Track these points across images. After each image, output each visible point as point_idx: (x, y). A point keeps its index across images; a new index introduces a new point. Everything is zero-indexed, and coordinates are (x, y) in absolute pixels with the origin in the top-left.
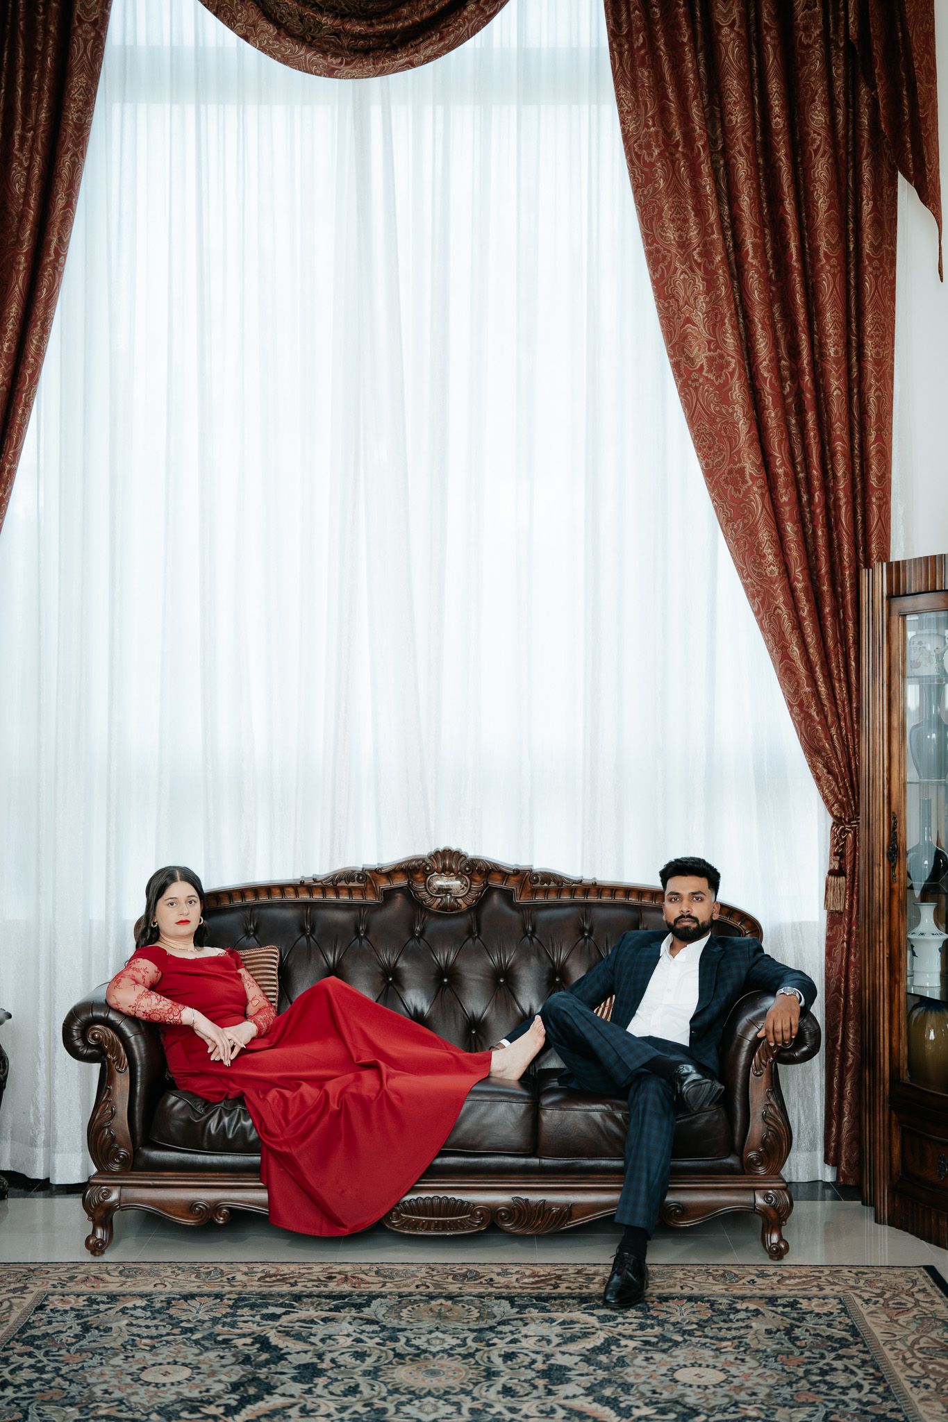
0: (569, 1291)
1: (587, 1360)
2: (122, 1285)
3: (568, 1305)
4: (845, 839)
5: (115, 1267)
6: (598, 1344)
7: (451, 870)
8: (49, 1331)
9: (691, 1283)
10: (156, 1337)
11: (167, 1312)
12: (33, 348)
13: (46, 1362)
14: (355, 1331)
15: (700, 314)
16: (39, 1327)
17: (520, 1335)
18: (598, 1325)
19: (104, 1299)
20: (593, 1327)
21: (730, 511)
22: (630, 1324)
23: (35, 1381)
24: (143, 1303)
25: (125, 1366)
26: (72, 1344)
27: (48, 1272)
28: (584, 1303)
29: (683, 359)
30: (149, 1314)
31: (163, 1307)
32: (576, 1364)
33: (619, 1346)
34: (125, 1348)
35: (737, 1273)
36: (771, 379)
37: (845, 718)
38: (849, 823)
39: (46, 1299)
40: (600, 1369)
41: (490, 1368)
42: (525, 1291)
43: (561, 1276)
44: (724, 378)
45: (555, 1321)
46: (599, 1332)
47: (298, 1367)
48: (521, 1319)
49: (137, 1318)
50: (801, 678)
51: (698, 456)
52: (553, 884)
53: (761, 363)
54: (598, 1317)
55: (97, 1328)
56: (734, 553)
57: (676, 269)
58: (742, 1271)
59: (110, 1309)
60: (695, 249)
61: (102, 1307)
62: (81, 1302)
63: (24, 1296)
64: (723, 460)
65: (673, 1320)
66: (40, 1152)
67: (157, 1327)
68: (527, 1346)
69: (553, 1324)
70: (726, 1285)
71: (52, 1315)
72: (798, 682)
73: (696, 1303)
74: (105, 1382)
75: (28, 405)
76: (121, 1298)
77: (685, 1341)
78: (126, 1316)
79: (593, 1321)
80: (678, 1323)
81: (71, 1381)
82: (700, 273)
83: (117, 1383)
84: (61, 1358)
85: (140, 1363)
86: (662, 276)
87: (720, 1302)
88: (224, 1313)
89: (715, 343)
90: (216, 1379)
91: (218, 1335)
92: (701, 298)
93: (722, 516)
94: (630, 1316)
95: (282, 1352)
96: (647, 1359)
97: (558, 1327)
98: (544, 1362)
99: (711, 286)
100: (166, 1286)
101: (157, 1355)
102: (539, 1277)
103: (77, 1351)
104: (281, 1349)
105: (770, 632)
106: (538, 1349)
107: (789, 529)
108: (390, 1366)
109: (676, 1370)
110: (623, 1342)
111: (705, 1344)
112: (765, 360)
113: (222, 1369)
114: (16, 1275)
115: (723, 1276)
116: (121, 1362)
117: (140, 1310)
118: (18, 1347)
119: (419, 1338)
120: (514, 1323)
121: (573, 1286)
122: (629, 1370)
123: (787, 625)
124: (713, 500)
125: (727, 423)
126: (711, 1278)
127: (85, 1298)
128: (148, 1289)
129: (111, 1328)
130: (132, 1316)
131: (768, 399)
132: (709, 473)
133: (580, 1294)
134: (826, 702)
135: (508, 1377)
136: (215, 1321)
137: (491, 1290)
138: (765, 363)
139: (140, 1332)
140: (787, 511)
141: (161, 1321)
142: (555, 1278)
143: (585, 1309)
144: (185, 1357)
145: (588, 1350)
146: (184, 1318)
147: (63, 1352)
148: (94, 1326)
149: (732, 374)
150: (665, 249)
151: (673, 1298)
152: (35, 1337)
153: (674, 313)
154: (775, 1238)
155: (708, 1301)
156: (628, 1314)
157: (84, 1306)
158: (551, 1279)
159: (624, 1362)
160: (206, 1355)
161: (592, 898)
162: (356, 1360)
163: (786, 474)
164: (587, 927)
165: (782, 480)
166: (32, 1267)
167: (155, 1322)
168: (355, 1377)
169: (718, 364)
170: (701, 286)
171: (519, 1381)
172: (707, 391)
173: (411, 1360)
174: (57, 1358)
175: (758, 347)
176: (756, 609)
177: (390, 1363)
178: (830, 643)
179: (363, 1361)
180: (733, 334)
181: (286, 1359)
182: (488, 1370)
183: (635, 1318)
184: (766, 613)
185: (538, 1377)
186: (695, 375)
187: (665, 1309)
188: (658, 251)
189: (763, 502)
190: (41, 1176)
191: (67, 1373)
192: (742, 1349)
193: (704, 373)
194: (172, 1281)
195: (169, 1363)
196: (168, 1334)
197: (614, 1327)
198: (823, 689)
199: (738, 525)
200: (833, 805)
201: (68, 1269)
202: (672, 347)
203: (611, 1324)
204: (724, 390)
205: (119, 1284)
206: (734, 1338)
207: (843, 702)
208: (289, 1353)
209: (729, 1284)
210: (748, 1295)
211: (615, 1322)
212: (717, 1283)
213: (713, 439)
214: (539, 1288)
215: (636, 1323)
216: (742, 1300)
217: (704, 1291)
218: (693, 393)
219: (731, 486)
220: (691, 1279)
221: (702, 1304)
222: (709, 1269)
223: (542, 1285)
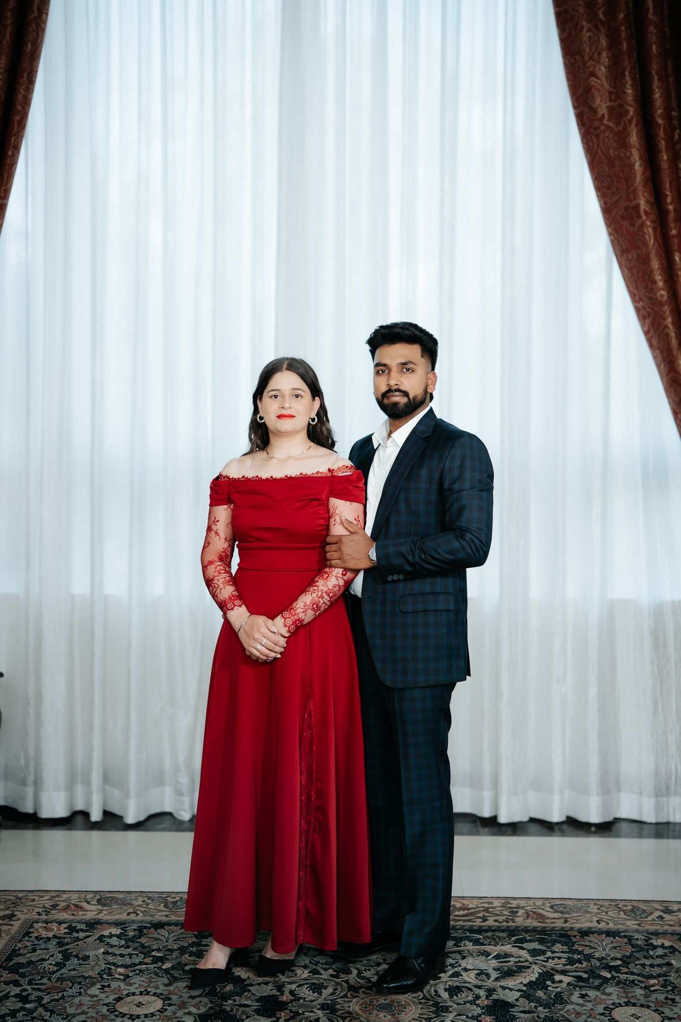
0: (497, 924)
1: (526, 996)
2: (98, 914)
3: (499, 938)
5: (92, 896)
6: (534, 979)
8: (33, 959)
9: (605, 918)
10: (130, 966)
11: (139, 940)
12: (20, 96)
13: (30, 991)
14: (310, 962)
15: (603, 68)
16: (25, 954)
17: (460, 968)
18: (530, 959)
19: (83, 927)
20: (527, 961)
21: (625, 243)
22: (559, 958)
23: (18, 1011)
24: (117, 931)
25: (102, 996)
26: (54, 972)
27: (33, 900)
28: (514, 937)
29: (586, 109)
30: (123, 942)
31: (134, 936)
32: (517, 1000)
33: (553, 981)
34: (101, 977)
35: (645, 908)
36: (664, 127)
39: (31, 926)
40: (541, 1006)
41: (439, 1003)
42: (458, 923)
43: (488, 908)
44: (623, 124)
45: (490, 955)
46: (534, 966)
47: (260, 1000)
48: (459, 952)
49: (112, 946)
51: (598, 196)
53: (657, 111)
54: (529, 951)
55: (76, 956)
56: (628, 280)
57: (583, 27)
58: (647, 906)
59: (88, 936)
60: (600, 9)
61: (81, 935)
62: (63, 929)
63: (11, 923)
64: (620, 198)
65: (597, 955)
66: (30, 790)
67: (130, 955)
68: (469, 980)
69: (489, 958)
70: (638, 920)
71: (36, 942)
73: (614, 938)
74: (83, 1013)
75: (17, 148)
76: (99, 926)
77: (613, 978)
78: (103, 944)
79: (525, 955)
80: (603, 958)
81: (52, 1012)
82: (604, 30)
83: (94, 1015)
84: (43, 987)
85: (116, 994)
86: (569, 35)
87: (636, 937)
88: (190, 942)
89: (616, 94)
90: (186, 1011)
91: (186, 965)
92: (604, 54)
93: (618, 248)
94: (557, 950)
95: (246, 983)
96: (583, 996)
97: (494, 961)
98: (487, 998)
99: (613, 43)
100: (138, 914)
101: (131, 985)
102: (469, 909)
103: (58, 979)
104: (244, 980)
105: (659, 348)
106: (479, 983)
108: (346, 999)
109: (613, 1009)
110: (557, 977)
111: (633, 982)
112: (660, 108)
113: (190, 1000)
114: (5, 902)
115: (632, 911)
116: (97, 992)
117: (115, 938)
118: (4, 975)
119: (369, 970)
120: (453, 955)
121: (500, 919)
122: (569, 1007)
124: (610, 234)
125: (625, 165)
126: (622, 913)
127: (65, 925)
128: (123, 917)
129: (89, 956)
130: (108, 944)
131: (662, 143)
132: (607, 211)
133: (508, 927)
135: (455, 1013)
136: (182, 950)
138: (659, 111)
139: (115, 961)
140: (675, 243)
141: (135, 949)
142: (483, 911)
143: (515, 942)
144: (157, 987)
145: (525, 985)
146: (154, 947)
147: (45, 981)
148: (74, 954)
149: (630, 121)
150: (573, 9)
151: (593, 933)
152: (20, 965)
153: (580, 68)
155: (625, 936)
156: (555, 948)
157: (65, 933)
158: (479, 912)
159: (562, 998)
160: (175, 985)
162: (314, 992)
163: (675, 210)
165: (672, 215)
166: (20, 895)
167: (129, 951)
168: (314, 1010)
169: (617, 113)
170: (604, 43)
171: (467, 1017)
172: (608, 137)
173: (364, 993)
174: (40, 987)
175: (654, 96)
176: (646, 329)
177: (345, 996)
179: (320, 994)
180: (632, 85)
181: (250, 991)
182: (436, 1004)
183: (562, 952)
184: (655, 331)
185: (484, 1013)
186: (596, 124)
187: (587, 943)
188: (567, 11)
189: (655, 235)
190: (30, 810)
191: (48, 1003)
192: (669, 988)
193: (605, 122)
194: (143, 909)
195: (141, 993)
196: (141, 963)
197: (545, 961)
199: (632, 256)
201: (51, 896)
202: (576, 99)
203: (541, 958)
204: (623, 136)
205: (96, 913)
206: (659, 976)
208: (251, 985)
209: (640, 919)
210: (660, 931)
211: (546, 956)
212: (629, 918)
213: (612, 180)
214: (470, 921)
215: (564, 958)
216: (656, 936)
217: (620, 926)
218: (595, 139)
219: (626, 221)
220: (604, 914)
221: (621, 939)
222: (619, 904)
223: (472, 918)
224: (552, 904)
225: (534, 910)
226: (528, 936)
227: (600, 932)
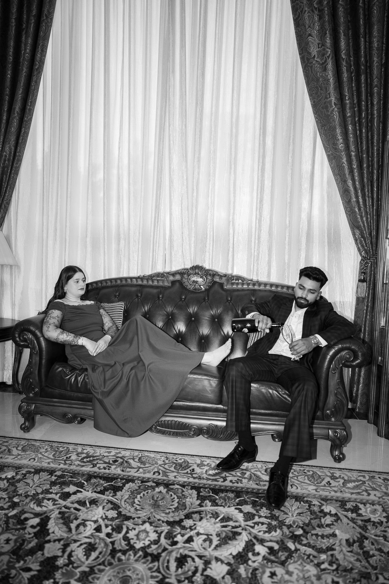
0: (231, 484)
3: (229, 498)
4: (367, 266)
6: (241, 550)
7: (199, 274)
14: (102, 517)
15: (315, 32)
17: (195, 532)
18: (243, 524)
20: (240, 526)
21: (323, 121)
22: (263, 524)
28: (238, 498)
29: (306, 54)
33: (254, 553)
35: (320, 474)
36: (346, 61)
37: (370, 214)
38: (369, 259)
44: (324, 59)
45: (218, 517)
46: (244, 533)
50: (352, 195)
51: (310, 99)
52: (240, 281)
53: (342, 52)
54: (244, 514)
56: (324, 141)
57: (306, 11)
58: (322, 472)
64: (322, 98)
65: (287, 522)
68: (196, 547)
69: (217, 520)
70: (315, 485)
72: (351, 196)
73: (300, 503)
77: (296, 550)
79: (241, 519)
80: (291, 526)
82: (316, 12)
86: (299, 16)
87: (313, 503)
89: (322, 44)
92: (316, 24)
93: (320, 125)
94: (262, 514)
96: (272, 575)
97: (219, 525)
98: (203, 572)
99: (321, 17)
105: (339, 175)
106: (202, 552)
107: (350, 128)
108: (102, 567)
110: (257, 548)
111: (309, 556)
112: (344, 50)
115: (312, 476)
120: (194, 516)
121: (234, 479)
123: (347, 172)
124: (316, 118)
125: (325, 80)
131: (344, 68)
132: (315, 106)
133: (237, 487)
134: (362, 206)
136: (34, 497)
137: (191, 480)
140: (349, 120)
143: (237, 504)
145: (234, 557)
149: (328, 57)
150: (301, 2)
153: (303, 33)
154: (337, 453)
155: (307, 502)
161: (256, 287)
163: (350, 103)
164: (253, 299)
165: (348, 106)
167: (4, 494)
169: (322, 54)
170: (316, 18)
172: (316, 67)
173: (118, 559)
175: (341, 44)
176: (332, 166)
177: (104, 562)
178: (365, 180)
179: (88, 558)
180: (330, 38)
181: (43, 550)
183: (265, 517)
184: (338, 166)
186: (311, 60)
188: (297, 4)
189: (339, 115)
193: (316, 59)
197: (253, 527)
198: (361, 200)
199: (327, 128)
200: (362, 252)
202: (302, 50)
203: (251, 523)
204: (324, 65)
207: (370, 207)
208: (50, 541)
209: (317, 485)
210: (329, 497)
211: (254, 521)
212: (310, 483)
213: (318, 89)
214: (216, 480)
215: (266, 524)
216: (326, 502)
217: (304, 491)
218: (310, 69)
219: (325, 110)
220: (296, 478)
221: (304, 504)
222: (305, 470)
223: (218, 477)
224: (267, 467)
225: (255, 472)
226: (248, 498)
227: (292, 496)
